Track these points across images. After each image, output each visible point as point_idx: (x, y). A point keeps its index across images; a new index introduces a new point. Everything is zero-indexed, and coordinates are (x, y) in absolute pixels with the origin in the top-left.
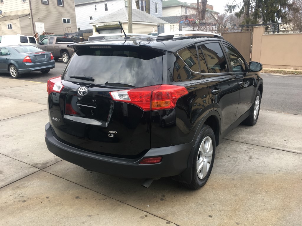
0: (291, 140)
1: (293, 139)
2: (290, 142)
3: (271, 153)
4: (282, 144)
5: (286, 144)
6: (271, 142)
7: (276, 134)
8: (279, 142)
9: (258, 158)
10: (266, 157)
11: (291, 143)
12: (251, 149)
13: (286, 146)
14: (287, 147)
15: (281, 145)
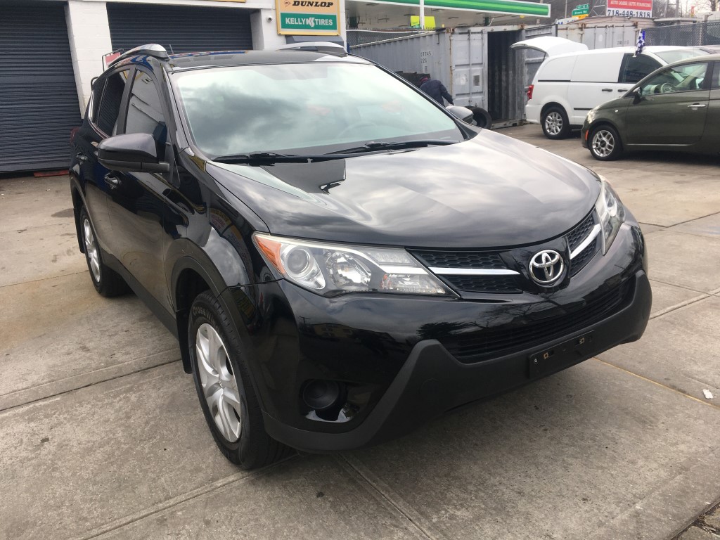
0: (24, 454)
1: (22, 462)
2: (25, 440)
3: (52, 378)
4: (47, 421)
5: (32, 424)
6: (83, 410)
7: (99, 455)
8: (60, 424)
9: (68, 354)
10: (54, 366)
11: (21, 442)
12: (107, 364)
13: (31, 420)
14: (22, 416)
15: (46, 416)
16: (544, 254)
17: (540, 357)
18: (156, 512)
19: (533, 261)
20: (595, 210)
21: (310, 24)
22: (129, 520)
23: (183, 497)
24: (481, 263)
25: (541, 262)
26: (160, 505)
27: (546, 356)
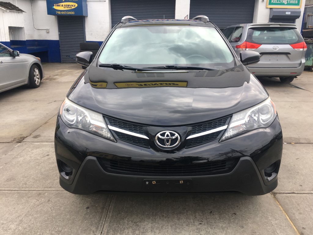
16: (168, 133)
17: (150, 182)
18: (43, 190)
19: (159, 135)
20: (231, 117)
21: (285, 3)
22: (34, 190)
23: (54, 189)
24: (133, 129)
25: (164, 136)
26: (46, 189)
27: (154, 182)
